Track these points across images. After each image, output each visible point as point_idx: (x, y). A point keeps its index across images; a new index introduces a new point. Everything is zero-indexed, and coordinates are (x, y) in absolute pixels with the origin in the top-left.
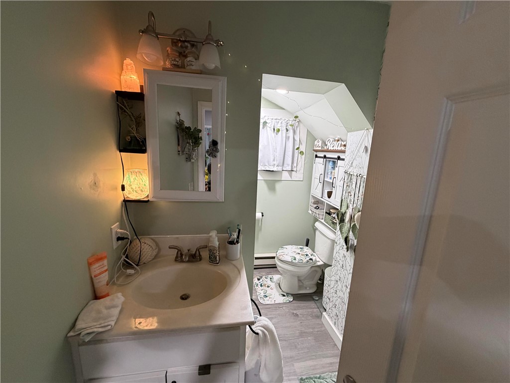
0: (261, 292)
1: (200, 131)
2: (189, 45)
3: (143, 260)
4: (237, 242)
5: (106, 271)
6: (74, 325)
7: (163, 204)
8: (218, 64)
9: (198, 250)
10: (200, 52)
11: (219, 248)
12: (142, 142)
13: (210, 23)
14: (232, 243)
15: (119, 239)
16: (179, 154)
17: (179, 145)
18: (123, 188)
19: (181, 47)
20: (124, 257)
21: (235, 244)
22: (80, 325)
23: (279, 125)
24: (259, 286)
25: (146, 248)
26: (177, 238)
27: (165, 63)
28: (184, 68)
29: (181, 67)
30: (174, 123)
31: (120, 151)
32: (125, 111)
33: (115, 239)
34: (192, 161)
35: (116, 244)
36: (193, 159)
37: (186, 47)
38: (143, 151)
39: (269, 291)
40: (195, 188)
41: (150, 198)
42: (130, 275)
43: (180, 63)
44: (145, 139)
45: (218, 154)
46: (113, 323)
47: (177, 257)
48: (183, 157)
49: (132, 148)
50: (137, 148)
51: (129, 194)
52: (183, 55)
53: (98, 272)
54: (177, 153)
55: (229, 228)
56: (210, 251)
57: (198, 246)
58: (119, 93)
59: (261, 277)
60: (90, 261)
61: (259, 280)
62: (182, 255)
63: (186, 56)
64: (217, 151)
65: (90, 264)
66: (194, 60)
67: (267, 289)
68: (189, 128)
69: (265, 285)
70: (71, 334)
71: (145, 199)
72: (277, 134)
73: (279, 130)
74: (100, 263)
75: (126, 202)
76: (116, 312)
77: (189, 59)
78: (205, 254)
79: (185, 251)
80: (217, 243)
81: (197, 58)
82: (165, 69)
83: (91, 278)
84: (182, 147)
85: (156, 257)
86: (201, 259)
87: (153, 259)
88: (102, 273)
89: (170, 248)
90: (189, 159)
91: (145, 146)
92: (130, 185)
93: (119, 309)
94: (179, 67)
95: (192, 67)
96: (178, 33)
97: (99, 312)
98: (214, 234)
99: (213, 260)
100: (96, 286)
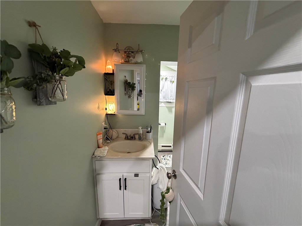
0: (164, 162)
1: (135, 84)
2: (131, 53)
3: (113, 137)
4: (150, 132)
5: (102, 138)
6: (94, 154)
7: (120, 116)
8: (142, 61)
9: (134, 135)
10: (135, 55)
11: (143, 134)
12: (113, 91)
13: (139, 44)
14: (148, 132)
15: (105, 128)
16: (125, 95)
17: (125, 91)
18: (106, 109)
19: (128, 54)
20: (106, 136)
21: (149, 133)
22: (96, 154)
23: (174, 79)
24: (163, 159)
25: (114, 133)
26: (126, 130)
27: (122, 61)
28: (129, 62)
29: (128, 62)
30: (123, 81)
31: (105, 95)
32: (107, 80)
33: (103, 129)
34: (131, 98)
35: (104, 130)
36: (131, 97)
37: (130, 54)
38: (113, 95)
39: (168, 162)
40: (133, 109)
41: (116, 113)
42: (108, 143)
43: (127, 60)
44: (114, 90)
45: (142, 95)
46: (106, 154)
47: (125, 138)
48: (127, 96)
49: (109, 93)
50: (111, 94)
51: (108, 111)
52: (128, 57)
53: (99, 138)
54: (124, 94)
55: (147, 126)
56: (139, 135)
57: (134, 133)
58: (105, 73)
59: (165, 156)
60: (97, 134)
61: (163, 156)
62: (127, 137)
63: (130, 57)
64: (142, 94)
65: (97, 135)
66: (133, 59)
67: (167, 161)
68: (130, 83)
69: (166, 159)
70: (93, 156)
71: (114, 114)
72: (172, 84)
73: (173, 82)
74: (100, 135)
75: (107, 114)
76: (106, 151)
77: (131, 58)
78: (137, 137)
79: (129, 135)
80: (142, 132)
81: (134, 58)
82: (122, 63)
83: (97, 140)
84: (127, 92)
85: (117, 137)
86: (135, 139)
87: (116, 138)
88: (100, 139)
89: (123, 134)
90: (129, 97)
91: (114, 93)
92: (109, 108)
93: (107, 151)
94: (127, 62)
95: (132, 62)
96: (126, 49)
97: (101, 151)
98: (140, 128)
99: (140, 139)
100: (99, 143)
